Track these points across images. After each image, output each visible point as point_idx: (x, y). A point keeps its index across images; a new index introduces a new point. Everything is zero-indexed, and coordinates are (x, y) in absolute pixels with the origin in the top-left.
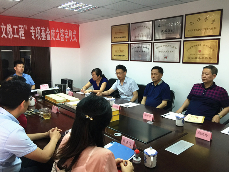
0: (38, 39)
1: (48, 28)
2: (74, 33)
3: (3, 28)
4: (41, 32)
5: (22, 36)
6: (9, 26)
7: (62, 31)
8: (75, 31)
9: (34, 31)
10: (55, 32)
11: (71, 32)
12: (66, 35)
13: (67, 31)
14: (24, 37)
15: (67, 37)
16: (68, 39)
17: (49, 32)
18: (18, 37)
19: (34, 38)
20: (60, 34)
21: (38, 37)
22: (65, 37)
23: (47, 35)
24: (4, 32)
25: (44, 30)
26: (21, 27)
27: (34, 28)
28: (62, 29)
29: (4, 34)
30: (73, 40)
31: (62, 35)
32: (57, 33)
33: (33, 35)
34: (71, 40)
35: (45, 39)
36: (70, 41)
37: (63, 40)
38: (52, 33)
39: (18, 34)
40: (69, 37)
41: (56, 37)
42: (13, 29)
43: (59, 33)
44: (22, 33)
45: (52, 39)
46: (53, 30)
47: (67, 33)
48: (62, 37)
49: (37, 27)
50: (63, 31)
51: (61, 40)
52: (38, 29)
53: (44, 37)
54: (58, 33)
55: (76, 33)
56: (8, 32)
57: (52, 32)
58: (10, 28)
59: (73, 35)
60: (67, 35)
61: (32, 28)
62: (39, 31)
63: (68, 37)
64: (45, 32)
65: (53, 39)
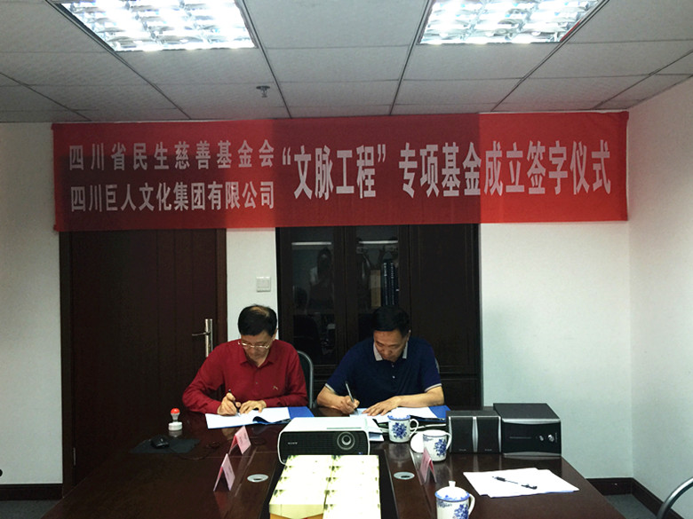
0: (429, 192)
1: (472, 144)
2: (595, 155)
3: (303, 163)
4: (442, 164)
5: (365, 188)
6: (324, 153)
7: (535, 150)
8: (603, 144)
9: (414, 165)
10: (505, 161)
11: (580, 151)
12: (554, 168)
13: (563, 150)
14: (373, 188)
15: (558, 175)
16: (567, 183)
17: (478, 161)
18: (351, 190)
19: (412, 193)
20: (527, 164)
21: (427, 186)
22: (552, 175)
23: (467, 175)
24: (303, 178)
25: (454, 157)
26: (363, 154)
27: (412, 153)
28: (535, 144)
29: (303, 186)
30: (591, 188)
31: (537, 169)
32: (511, 163)
33: (407, 182)
34: (582, 187)
35: (456, 193)
36: (576, 190)
37: (541, 191)
38: (489, 165)
39: (352, 181)
40: (570, 174)
41: (505, 179)
42: (337, 163)
43: (523, 160)
44: (366, 175)
45: (490, 188)
46: (495, 153)
47: (561, 155)
48: (533, 175)
49: (425, 148)
50: (543, 149)
51: (532, 191)
52: (429, 153)
53: (451, 184)
54: (515, 160)
55: (607, 155)
56: (318, 177)
57: (491, 159)
58: (324, 162)
59: (591, 161)
60: (559, 168)
61: (407, 152)
62: (433, 160)
63: (565, 174)
64: (459, 165)
65: (492, 191)
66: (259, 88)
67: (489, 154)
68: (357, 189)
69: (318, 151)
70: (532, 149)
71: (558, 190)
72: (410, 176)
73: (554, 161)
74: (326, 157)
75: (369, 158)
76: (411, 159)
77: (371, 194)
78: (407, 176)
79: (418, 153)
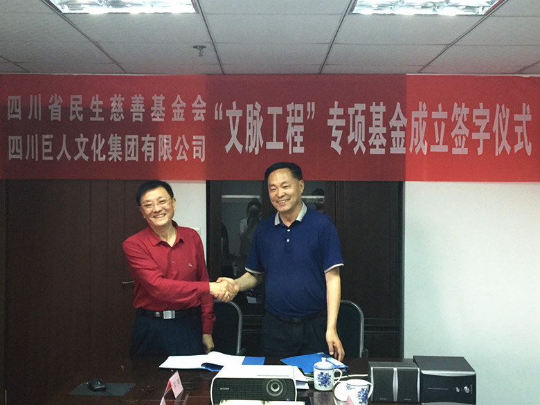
0: (356, 150)
1: (398, 104)
2: (517, 118)
3: (234, 118)
4: (369, 123)
5: (294, 144)
6: (255, 109)
7: (461, 111)
8: (525, 107)
9: (342, 123)
10: (430, 121)
11: (503, 113)
12: (477, 129)
13: (487, 112)
14: (302, 144)
15: (481, 136)
16: (489, 145)
17: (404, 121)
18: (280, 146)
19: (339, 150)
20: (451, 125)
21: (354, 143)
22: (475, 136)
23: (393, 134)
24: (234, 132)
25: (381, 116)
26: (293, 111)
27: (341, 111)
28: (459, 106)
29: (234, 140)
30: (513, 149)
31: (460, 130)
32: (436, 124)
33: (335, 139)
34: (504, 148)
35: (382, 151)
36: (498, 151)
37: (464, 151)
38: (414, 124)
39: (281, 137)
40: (493, 136)
41: (430, 139)
42: (267, 119)
43: (447, 121)
44: (295, 131)
45: (414, 147)
46: (421, 113)
47: (484, 117)
48: (456, 136)
49: (353, 107)
50: (466, 111)
51: (455, 151)
52: (357, 112)
53: (377, 143)
54: (439, 121)
55: (529, 118)
56: (249, 132)
57: (417, 119)
58: (255, 118)
59: (513, 124)
60: (482, 129)
61: (336, 111)
62: (361, 118)
63: (487, 136)
64: (386, 124)
65: (417, 151)
66: (195, 47)
67: (414, 114)
68: (286, 145)
69: (250, 107)
70: (456, 110)
71: (480, 151)
72: (337, 134)
73: (477, 122)
74: (257, 113)
75: (299, 115)
76: (339, 117)
77: (299, 150)
78: (335, 133)
79: (346, 111)
